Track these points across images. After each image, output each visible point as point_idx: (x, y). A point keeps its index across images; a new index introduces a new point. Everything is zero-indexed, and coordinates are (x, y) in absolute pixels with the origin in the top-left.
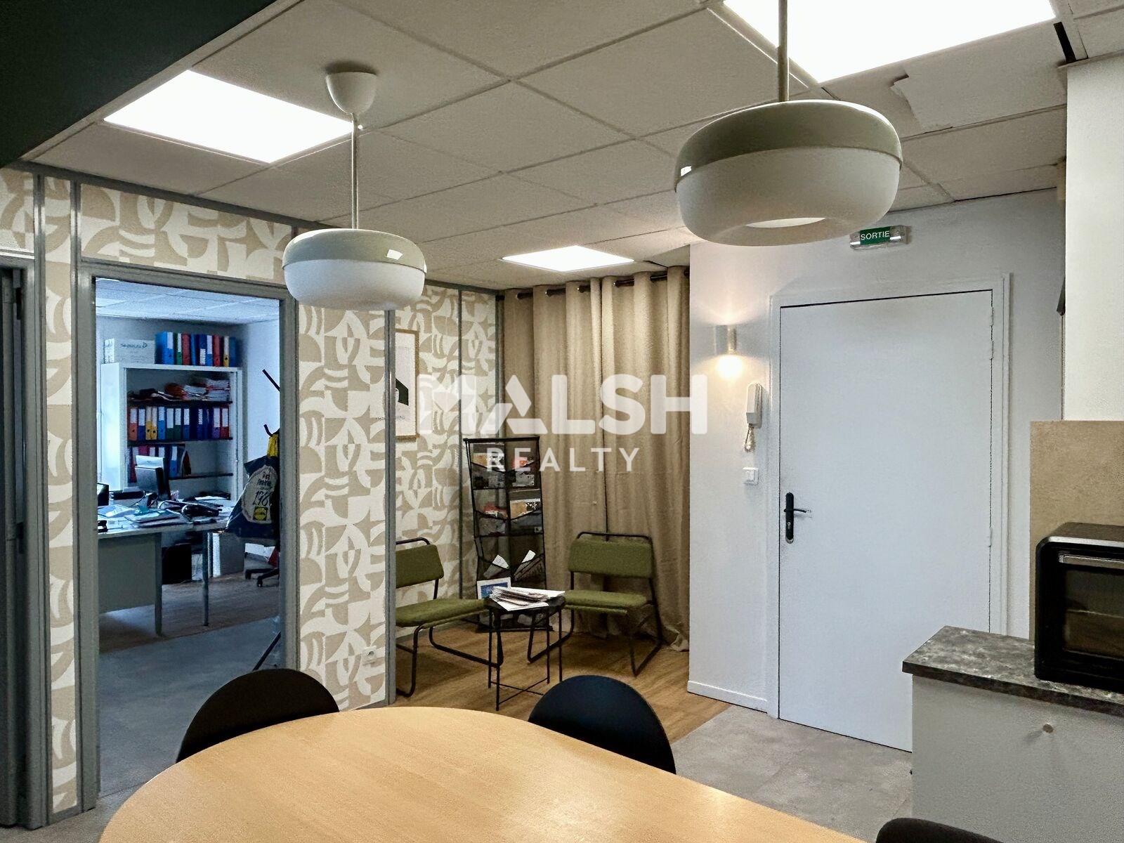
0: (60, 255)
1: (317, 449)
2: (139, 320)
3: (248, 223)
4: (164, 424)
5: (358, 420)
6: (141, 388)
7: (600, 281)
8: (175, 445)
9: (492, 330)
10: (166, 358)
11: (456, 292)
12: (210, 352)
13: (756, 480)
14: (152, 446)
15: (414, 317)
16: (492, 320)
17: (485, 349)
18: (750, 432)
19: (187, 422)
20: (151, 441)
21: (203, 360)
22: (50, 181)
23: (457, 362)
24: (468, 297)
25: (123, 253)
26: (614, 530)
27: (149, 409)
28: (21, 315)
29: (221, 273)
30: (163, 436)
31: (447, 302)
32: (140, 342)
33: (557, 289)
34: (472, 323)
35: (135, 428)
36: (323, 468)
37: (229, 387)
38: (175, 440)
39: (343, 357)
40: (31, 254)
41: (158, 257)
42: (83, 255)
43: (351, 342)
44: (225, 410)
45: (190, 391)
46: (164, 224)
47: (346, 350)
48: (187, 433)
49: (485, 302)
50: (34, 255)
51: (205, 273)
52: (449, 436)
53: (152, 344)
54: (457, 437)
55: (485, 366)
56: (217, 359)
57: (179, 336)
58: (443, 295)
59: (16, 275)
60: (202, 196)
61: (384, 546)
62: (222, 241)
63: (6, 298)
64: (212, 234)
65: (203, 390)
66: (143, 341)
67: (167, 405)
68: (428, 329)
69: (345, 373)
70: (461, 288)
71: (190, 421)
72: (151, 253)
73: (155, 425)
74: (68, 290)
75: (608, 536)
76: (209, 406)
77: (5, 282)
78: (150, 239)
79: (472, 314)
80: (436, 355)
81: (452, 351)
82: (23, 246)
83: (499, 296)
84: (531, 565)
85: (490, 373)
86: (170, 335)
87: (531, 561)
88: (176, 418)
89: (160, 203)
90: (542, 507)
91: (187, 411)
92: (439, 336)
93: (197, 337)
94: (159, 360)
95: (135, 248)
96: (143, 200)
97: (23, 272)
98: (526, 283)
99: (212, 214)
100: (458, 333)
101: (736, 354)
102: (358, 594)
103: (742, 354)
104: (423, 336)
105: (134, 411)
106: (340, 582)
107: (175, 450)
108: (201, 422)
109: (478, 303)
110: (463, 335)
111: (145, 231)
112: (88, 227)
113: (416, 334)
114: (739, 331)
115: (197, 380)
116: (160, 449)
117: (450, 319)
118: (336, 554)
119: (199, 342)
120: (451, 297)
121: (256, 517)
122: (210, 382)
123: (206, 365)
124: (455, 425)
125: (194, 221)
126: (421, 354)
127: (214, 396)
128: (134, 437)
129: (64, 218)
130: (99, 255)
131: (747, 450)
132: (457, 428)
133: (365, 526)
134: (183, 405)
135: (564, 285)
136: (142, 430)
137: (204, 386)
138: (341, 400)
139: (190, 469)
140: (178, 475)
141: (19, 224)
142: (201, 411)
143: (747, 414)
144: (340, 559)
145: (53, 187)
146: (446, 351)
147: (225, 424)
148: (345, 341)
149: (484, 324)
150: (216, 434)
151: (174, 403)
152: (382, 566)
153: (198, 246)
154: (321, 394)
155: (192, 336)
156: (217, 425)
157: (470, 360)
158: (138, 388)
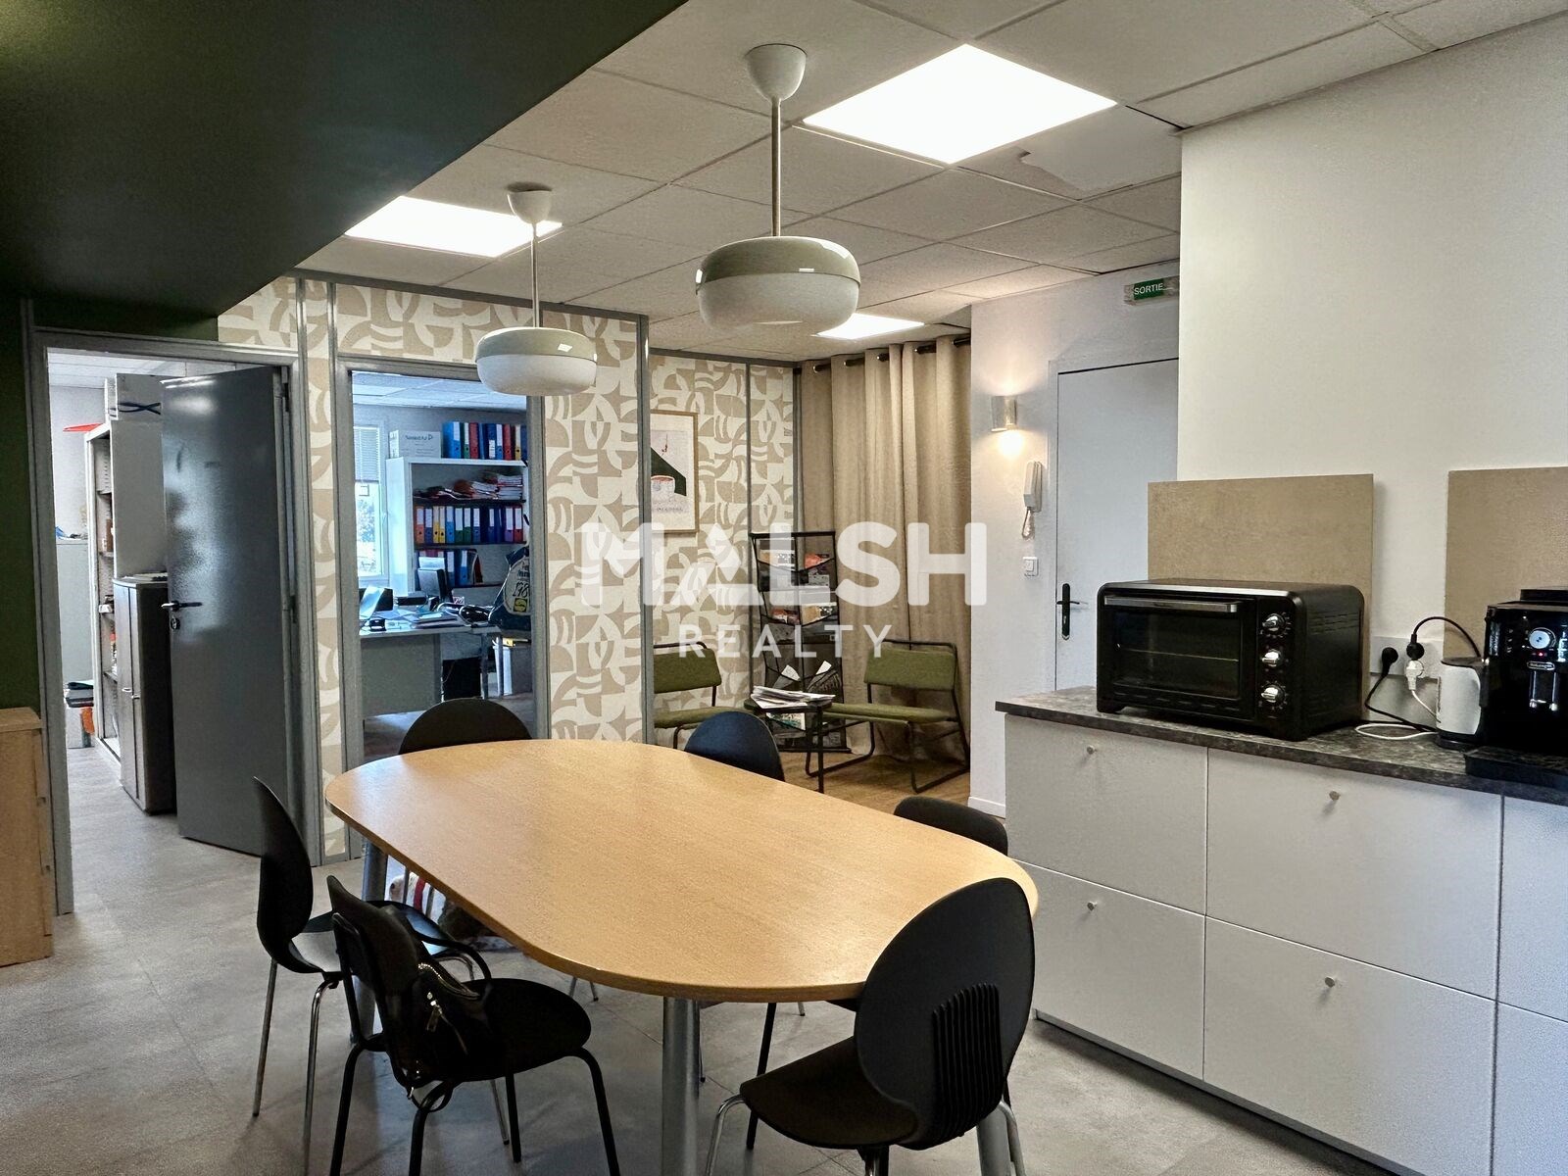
0: (320, 352)
1: (564, 535)
2: (425, 408)
3: (492, 308)
4: (452, 526)
5: (609, 507)
6: (429, 485)
7: (901, 347)
8: (466, 549)
9: (789, 410)
10: (453, 451)
11: (743, 367)
12: (500, 443)
13: (1036, 570)
14: (441, 550)
15: (693, 396)
16: (789, 397)
17: (780, 431)
18: (1029, 516)
19: (477, 523)
20: (440, 544)
21: (492, 453)
22: (310, 284)
23: (745, 447)
24: (758, 372)
25: (374, 347)
26: (917, 638)
27: (436, 508)
28: (289, 409)
30: (451, 539)
31: (732, 378)
32: (425, 434)
33: (856, 359)
34: (763, 402)
35: (422, 531)
36: (573, 558)
37: (522, 483)
38: (463, 544)
39: (592, 443)
40: (294, 352)
41: (408, 348)
42: (339, 350)
43: (600, 427)
44: (518, 510)
45: (480, 489)
46: (411, 317)
47: (595, 434)
48: (477, 534)
49: (780, 377)
50: (298, 353)
51: (451, 361)
52: (735, 532)
53: (438, 436)
54: (745, 533)
55: (780, 452)
56: (508, 451)
57: (466, 425)
58: (727, 371)
59: (284, 372)
60: (445, 286)
61: (639, 639)
62: (466, 328)
63: (277, 393)
64: (455, 324)
65: (494, 487)
66: (428, 433)
67: (455, 504)
68: (709, 410)
69: (594, 458)
70: (749, 362)
71: (481, 522)
72: (399, 345)
73: (443, 527)
74: (327, 382)
75: (911, 644)
76: (501, 505)
77: (275, 378)
78: (399, 332)
79: (764, 392)
80: (718, 439)
81: (739, 434)
82: (289, 346)
83: (797, 369)
84: (827, 677)
85: (786, 459)
86: (456, 426)
87: (827, 673)
88: (465, 519)
89: (407, 296)
90: (838, 614)
91: (477, 511)
92: (723, 417)
93: (486, 427)
94: (446, 454)
95: (387, 341)
96: (391, 294)
97: (289, 368)
98: (825, 353)
99: (458, 303)
100: (745, 414)
101: (1017, 428)
102: (611, 687)
103: (1023, 428)
104: (702, 420)
105: (420, 511)
106: (591, 673)
107: (464, 555)
108: (492, 523)
109: (771, 377)
110: (752, 415)
111: (396, 325)
112: (345, 324)
113: (695, 415)
114: (1019, 402)
115: (487, 475)
116: (449, 553)
117: (737, 399)
118: (588, 644)
119: (488, 433)
120: (737, 372)
121: (516, 608)
122: (501, 478)
123: (496, 458)
124: (744, 518)
125: (440, 311)
126: (700, 439)
127: (507, 494)
128: (421, 539)
129: (321, 317)
130: (355, 349)
131: (1024, 537)
132: (745, 522)
133: (619, 617)
134: (473, 504)
135: (864, 353)
136: (429, 532)
137: (495, 482)
138: (590, 486)
139: (481, 577)
140: (469, 584)
141: (285, 326)
142: (492, 511)
143: (1025, 496)
144: (592, 649)
145: (312, 289)
146: (732, 434)
147: (518, 527)
148: (594, 425)
149: (779, 403)
150: (509, 537)
151: (462, 502)
152: (637, 661)
153: (443, 336)
154: (569, 480)
155: (481, 424)
156: (509, 527)
157: (760, 445)
158: (425, 486)
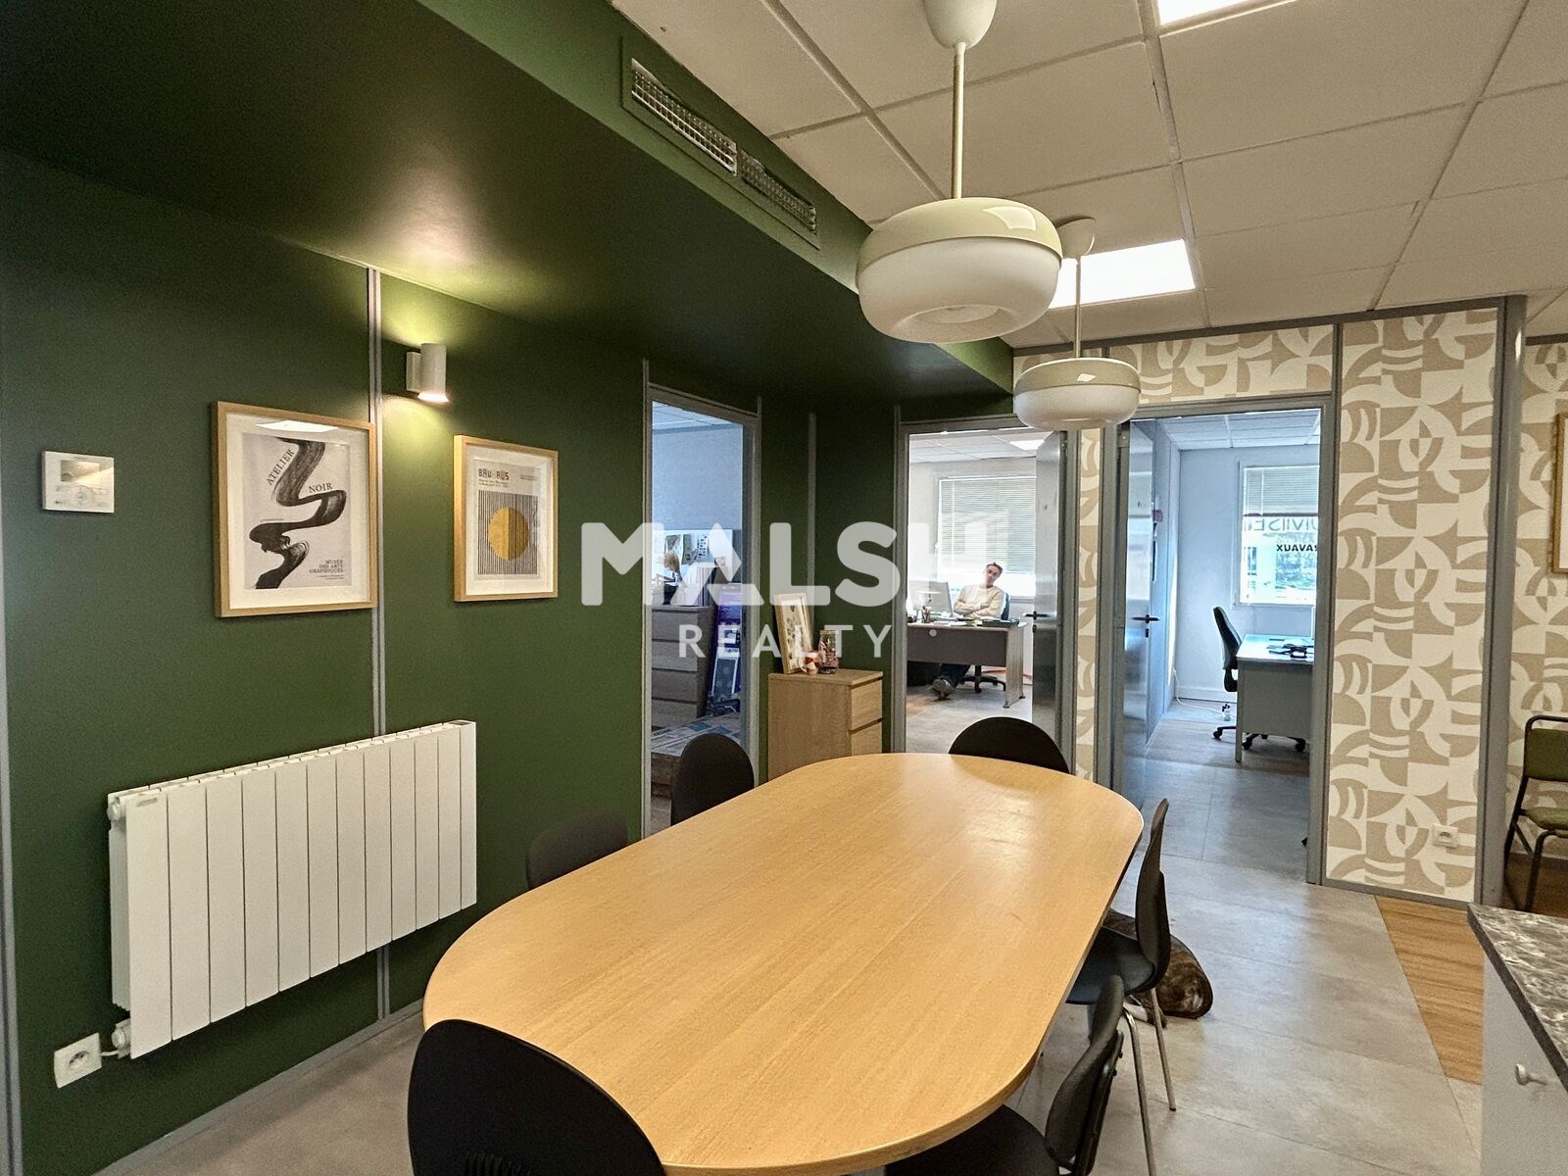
29: (1240, 395)
